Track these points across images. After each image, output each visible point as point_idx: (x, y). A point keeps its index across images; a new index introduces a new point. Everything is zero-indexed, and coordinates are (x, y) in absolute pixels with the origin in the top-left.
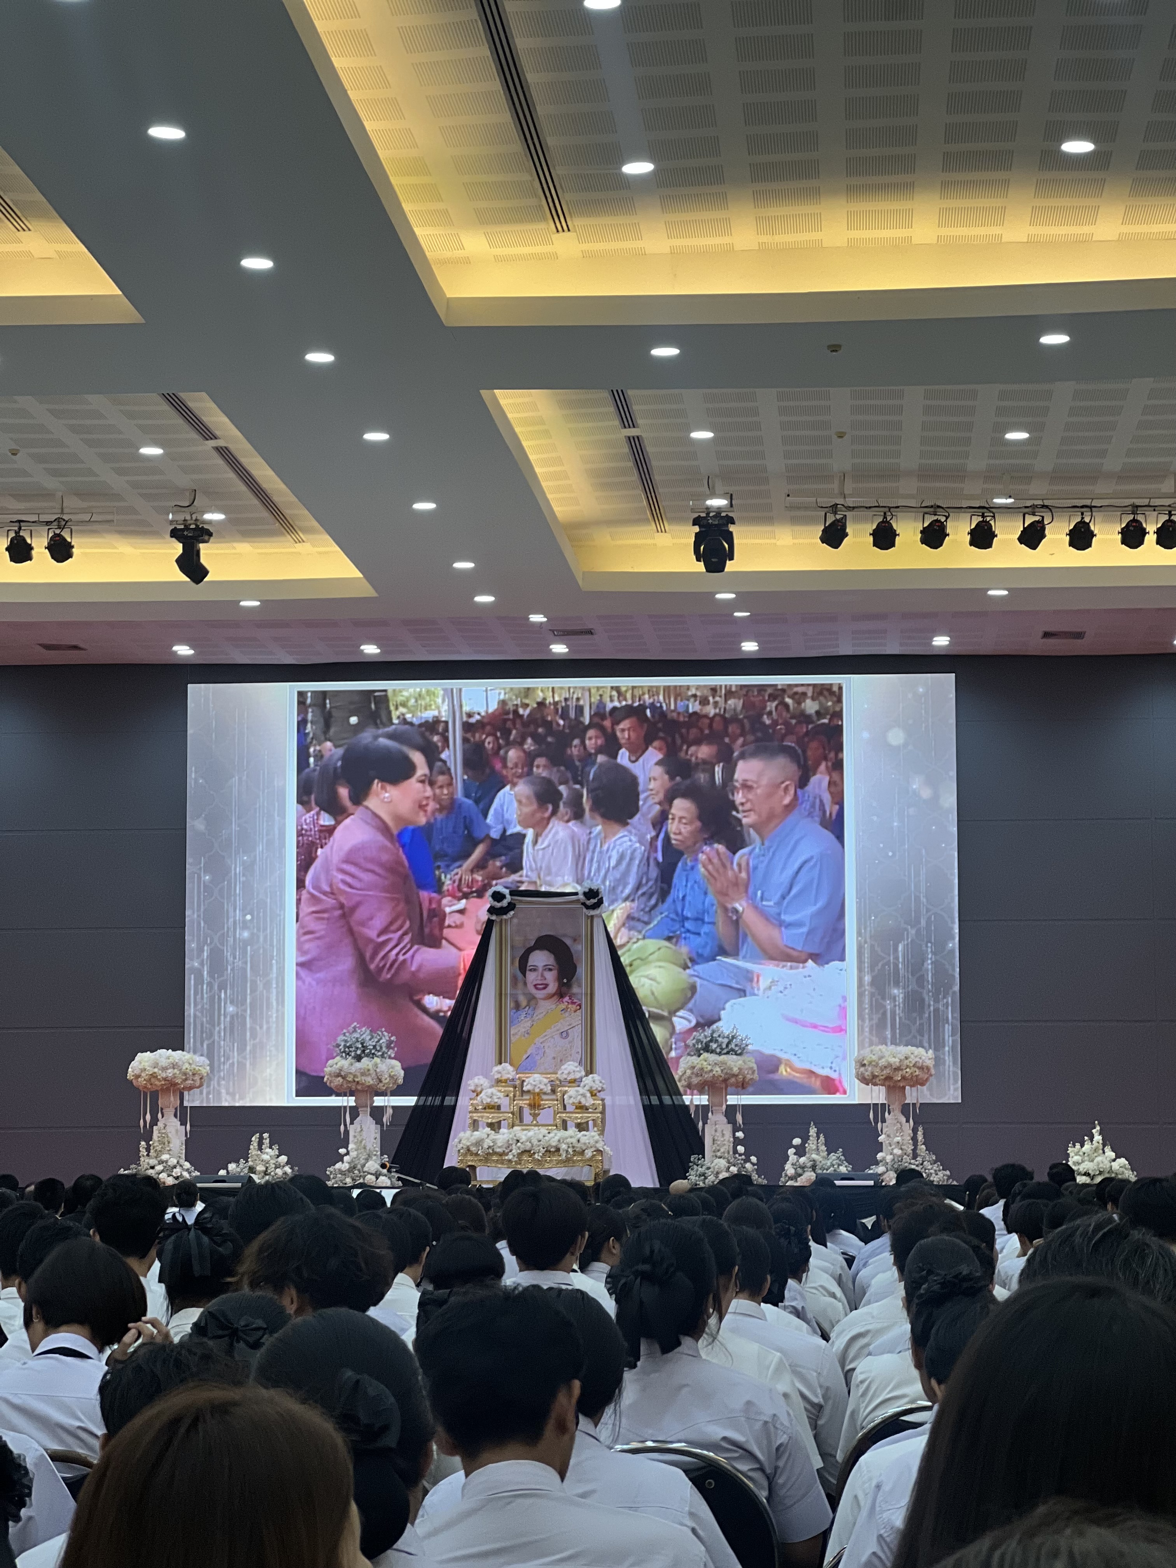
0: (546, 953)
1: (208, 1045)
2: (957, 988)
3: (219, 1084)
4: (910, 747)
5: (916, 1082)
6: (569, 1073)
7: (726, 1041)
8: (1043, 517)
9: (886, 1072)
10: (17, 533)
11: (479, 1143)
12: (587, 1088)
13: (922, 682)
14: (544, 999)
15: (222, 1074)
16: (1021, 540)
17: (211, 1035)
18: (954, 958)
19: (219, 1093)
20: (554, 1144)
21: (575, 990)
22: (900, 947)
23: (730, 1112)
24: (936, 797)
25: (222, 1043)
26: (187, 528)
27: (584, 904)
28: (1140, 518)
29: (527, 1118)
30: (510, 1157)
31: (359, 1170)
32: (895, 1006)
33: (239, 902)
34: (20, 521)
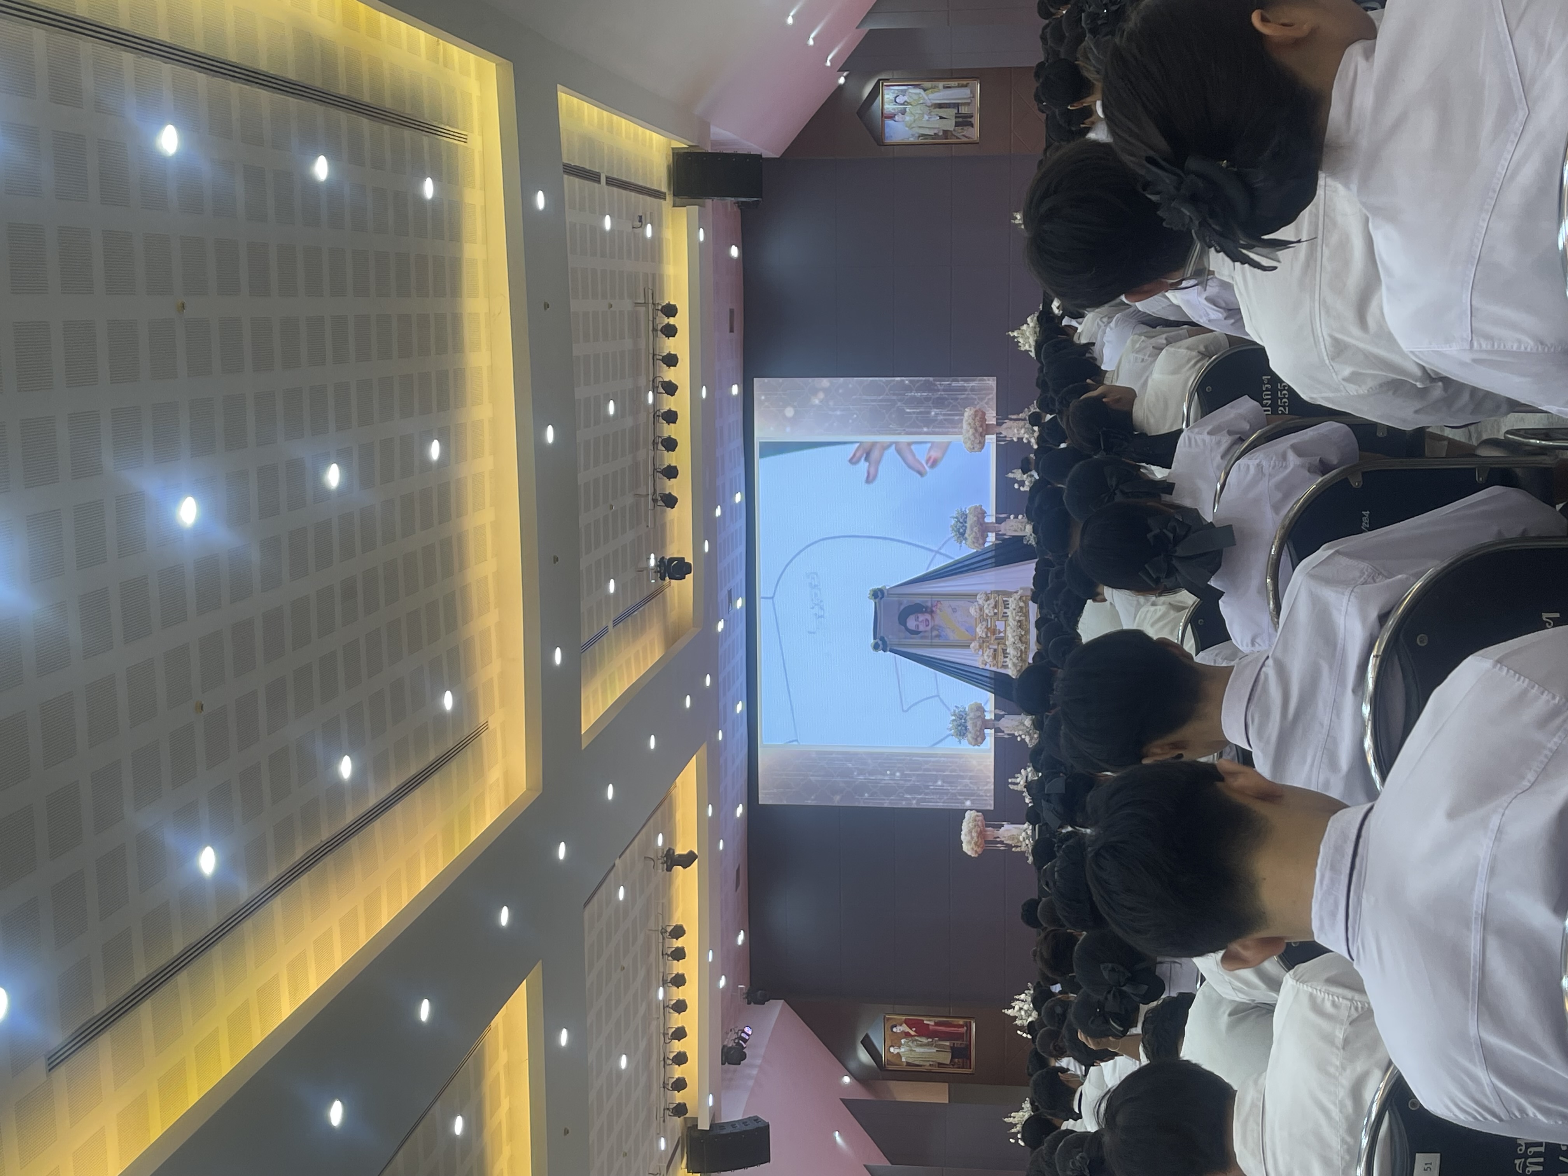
0: (908, 620)
1: (960, 796)
2: (931, 379)
3: (981, 790)
4: (795, 404)
5: (983, 419)
6: (976, 611)
7: (959, 524)
8: (660, 382)
9: (977, 435)
10: (668, 956)
11: (1015, 665)
12: (984, 602)
13: (759, 396)
14: (934, 621)
15: (976, 788)
16: (672, 395)
17: (953, 794)
18: (914, 380)
19: (986, 790)
20: (1016, 623)
21: (929, 604)
22: (908, 410)
23: (999, 521)
24: (825, 390)
25: (959, 788)
26: (666, 862)
27: (881, 599)
28: (660, 327)
29: (1002, 635)
30: (1023, 648)
31: (1030, 730)
32: (941, 414)
33: (879, 777)
34: (663, 954)
